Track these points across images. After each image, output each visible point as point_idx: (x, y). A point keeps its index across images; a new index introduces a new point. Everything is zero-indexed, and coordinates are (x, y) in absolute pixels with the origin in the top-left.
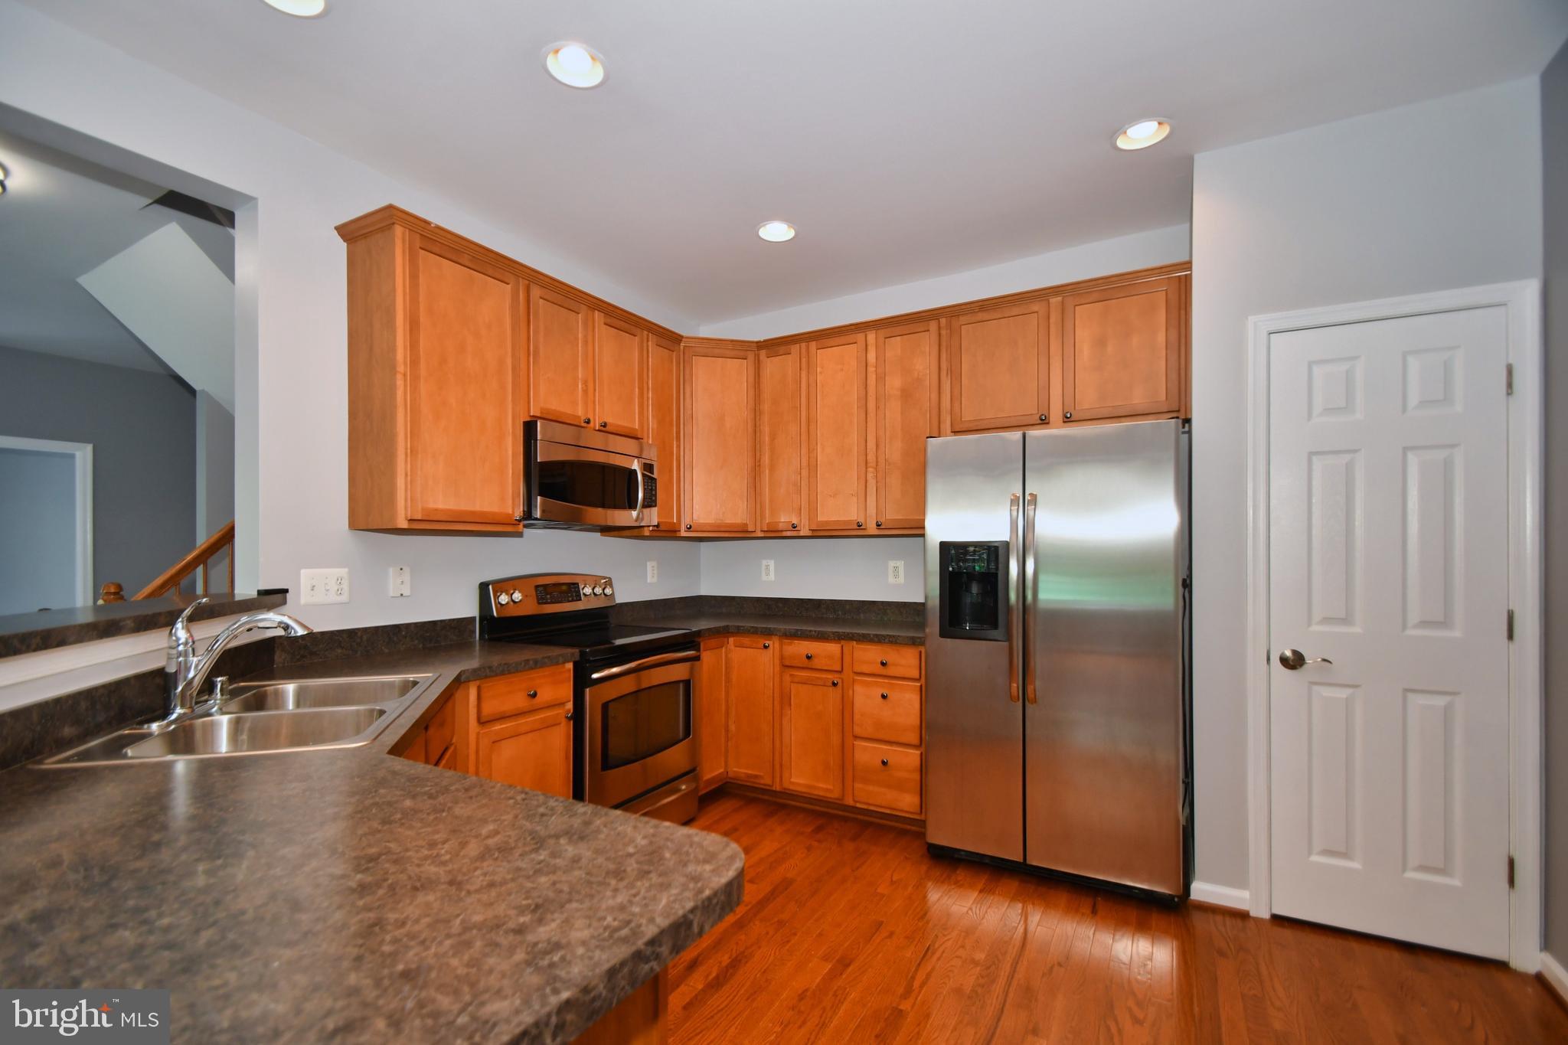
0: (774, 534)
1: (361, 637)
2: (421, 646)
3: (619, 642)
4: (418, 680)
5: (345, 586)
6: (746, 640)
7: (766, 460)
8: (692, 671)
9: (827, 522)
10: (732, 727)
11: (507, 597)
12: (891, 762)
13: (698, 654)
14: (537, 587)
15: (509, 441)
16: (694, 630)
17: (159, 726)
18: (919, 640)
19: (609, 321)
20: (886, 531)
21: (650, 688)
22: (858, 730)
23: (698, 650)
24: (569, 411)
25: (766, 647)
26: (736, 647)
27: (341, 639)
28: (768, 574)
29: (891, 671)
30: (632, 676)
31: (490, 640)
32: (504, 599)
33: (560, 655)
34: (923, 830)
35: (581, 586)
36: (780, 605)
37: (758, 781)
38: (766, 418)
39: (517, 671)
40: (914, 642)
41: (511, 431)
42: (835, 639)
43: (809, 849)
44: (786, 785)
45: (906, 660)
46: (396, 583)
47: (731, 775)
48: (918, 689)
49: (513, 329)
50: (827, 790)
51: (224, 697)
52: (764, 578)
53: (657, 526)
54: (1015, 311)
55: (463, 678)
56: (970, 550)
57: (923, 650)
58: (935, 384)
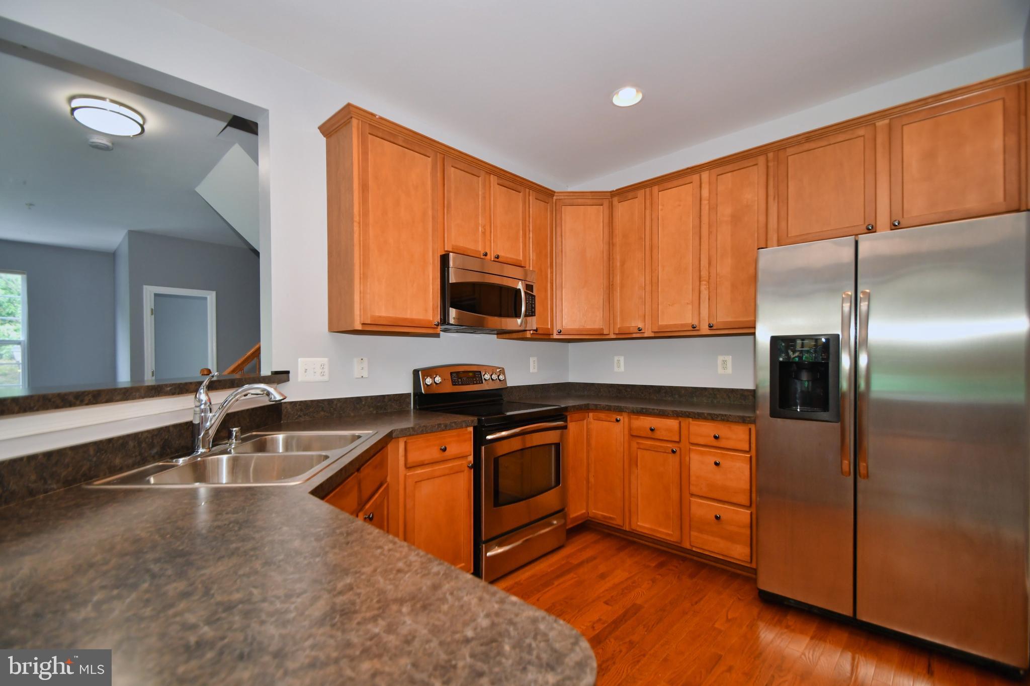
0: (624, 336)
1: (336, 404)
2: (375, 412)
3: (509, 414)
4: (361, 435)
5: (326, 370)
6: (602, 415)
7: (618, 279)
8: (562, 436)
9: (666, 326)
10: (592, 480)
11: (431, 380)
12: (724, 517)
13: (566, 424)
14: (451, 373)
15: (430, 269)
16: (563, 406)
17: (184, 460)
18: (748, 419)
19: (501, 182)
20: (716, 332)
21: (531, 447)
22: (694, 489)
23: (566, 421)
24: (472, 247)
25: (617, 421)
26: (594, 420)
27: (323, 405)
28: (619, 367)
29: (722, 443)
30: (519, 437)
31: (420, 409)
32: (429, 381)
33: (464, 421)
34: (754, 576)
35: (483, 373)
36: (629, 390)
37: (611, 521)
38: (617, 249)
39: (432, 432)
40: (743, 421)
41: (431, 262)
42: (674, 416)
43: (654, 581)
44: (633, 527)
45: (737, 435)
46: (359, 369)
47: (590, 515)
48: (749, 459)
49: (433, 190)
50: (668, 535)
51: (237, 442)
52: (616, 369)
53: (536, 330)
54: (841, 138)
55: (394, 435)
56: (799, 342)
57: (753, 427)
58: (763, 206)
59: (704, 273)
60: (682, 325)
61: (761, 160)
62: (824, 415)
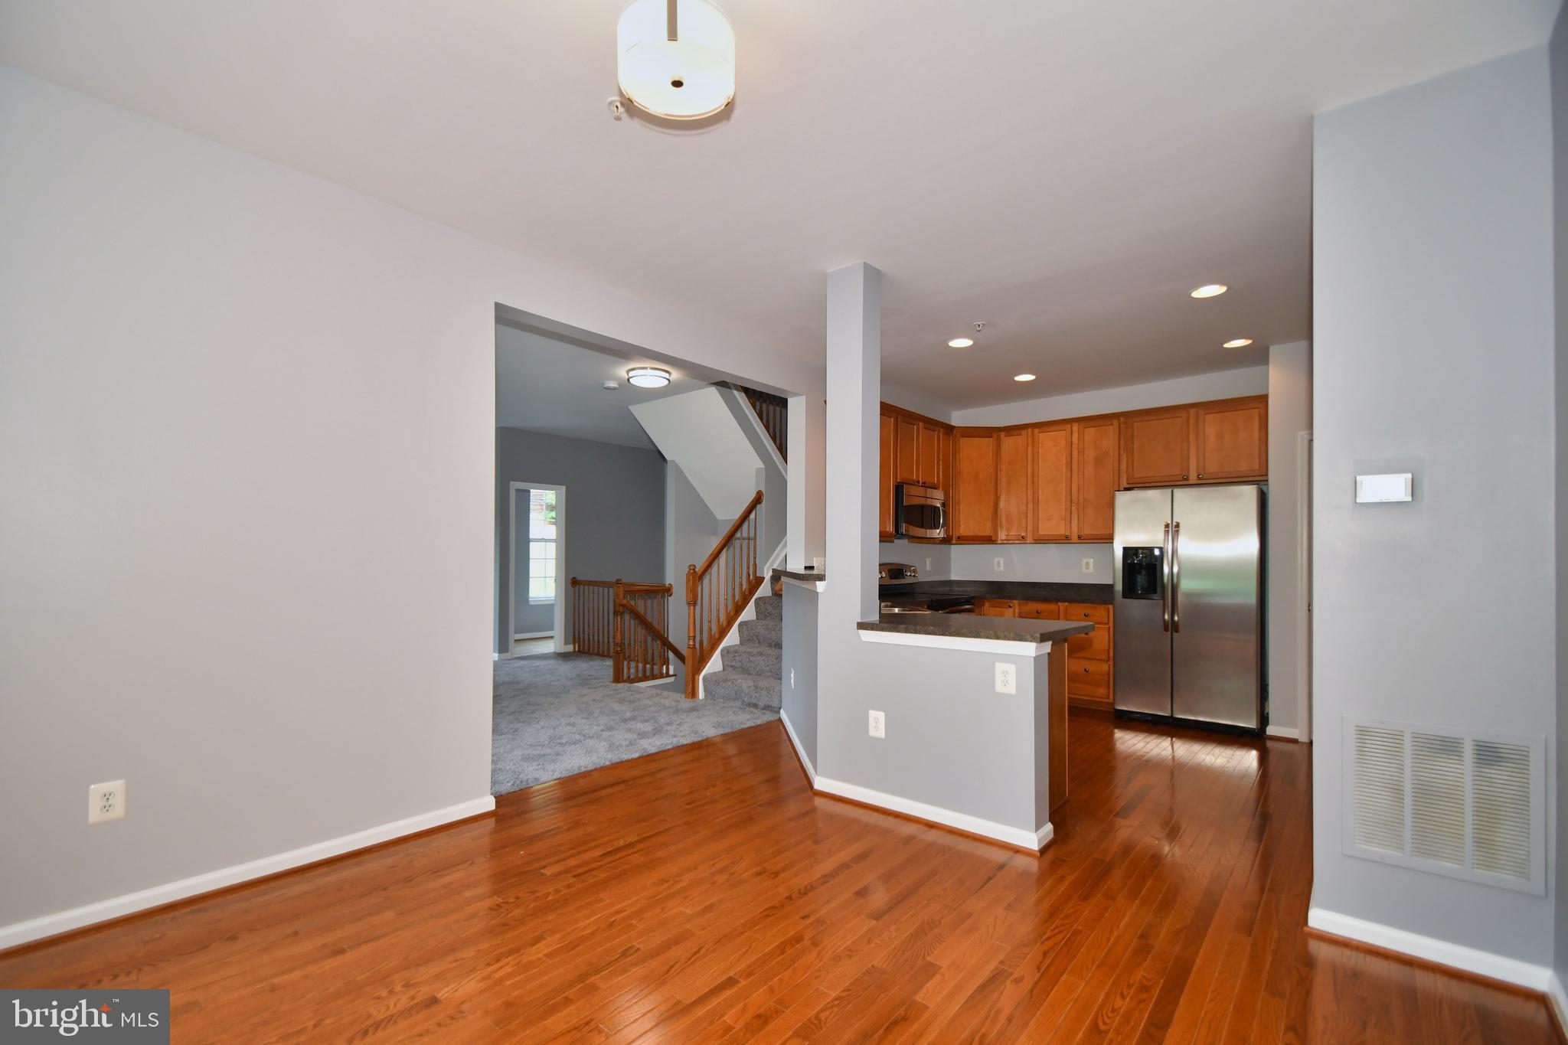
0: (1009, 541)
6: (997, 604)
9: (1045, 534)
13: (973, 608)
14: (889, 570)
15: (891, 496)
18: (1109, 603)
20: (1083, 540)
23: (974, 606)
24: (910, 477)
25: (1011, 606)
26: (990, 607)
29: (1091, 619)
35: (904, 571)
38: (1004, 473)
40: (1106, 603)
41: (892, 491)
42: (1055, 602)
45: (1101, 612)
48: (1107, 629)
52: (998, 568)
56: (1140, 551)
57: (1111, 607)
58: (1117, 455)
59: (1074, 497)
60: (1059, 535)
61: (1115, 422)
62: (1155, 596)
